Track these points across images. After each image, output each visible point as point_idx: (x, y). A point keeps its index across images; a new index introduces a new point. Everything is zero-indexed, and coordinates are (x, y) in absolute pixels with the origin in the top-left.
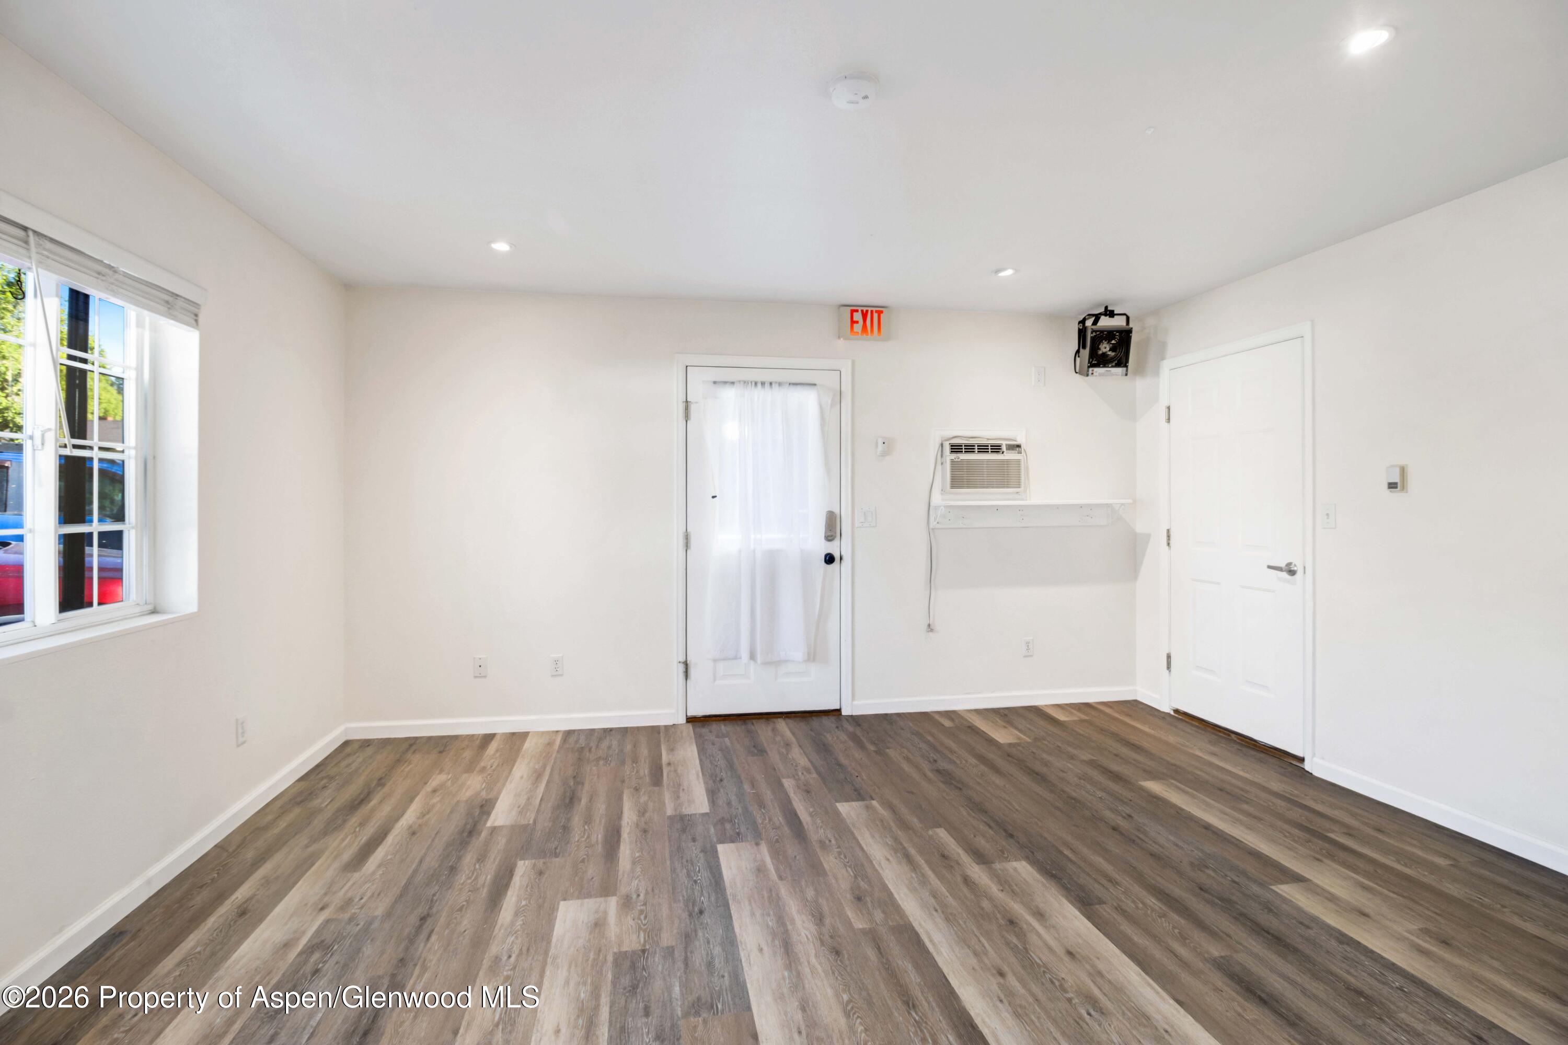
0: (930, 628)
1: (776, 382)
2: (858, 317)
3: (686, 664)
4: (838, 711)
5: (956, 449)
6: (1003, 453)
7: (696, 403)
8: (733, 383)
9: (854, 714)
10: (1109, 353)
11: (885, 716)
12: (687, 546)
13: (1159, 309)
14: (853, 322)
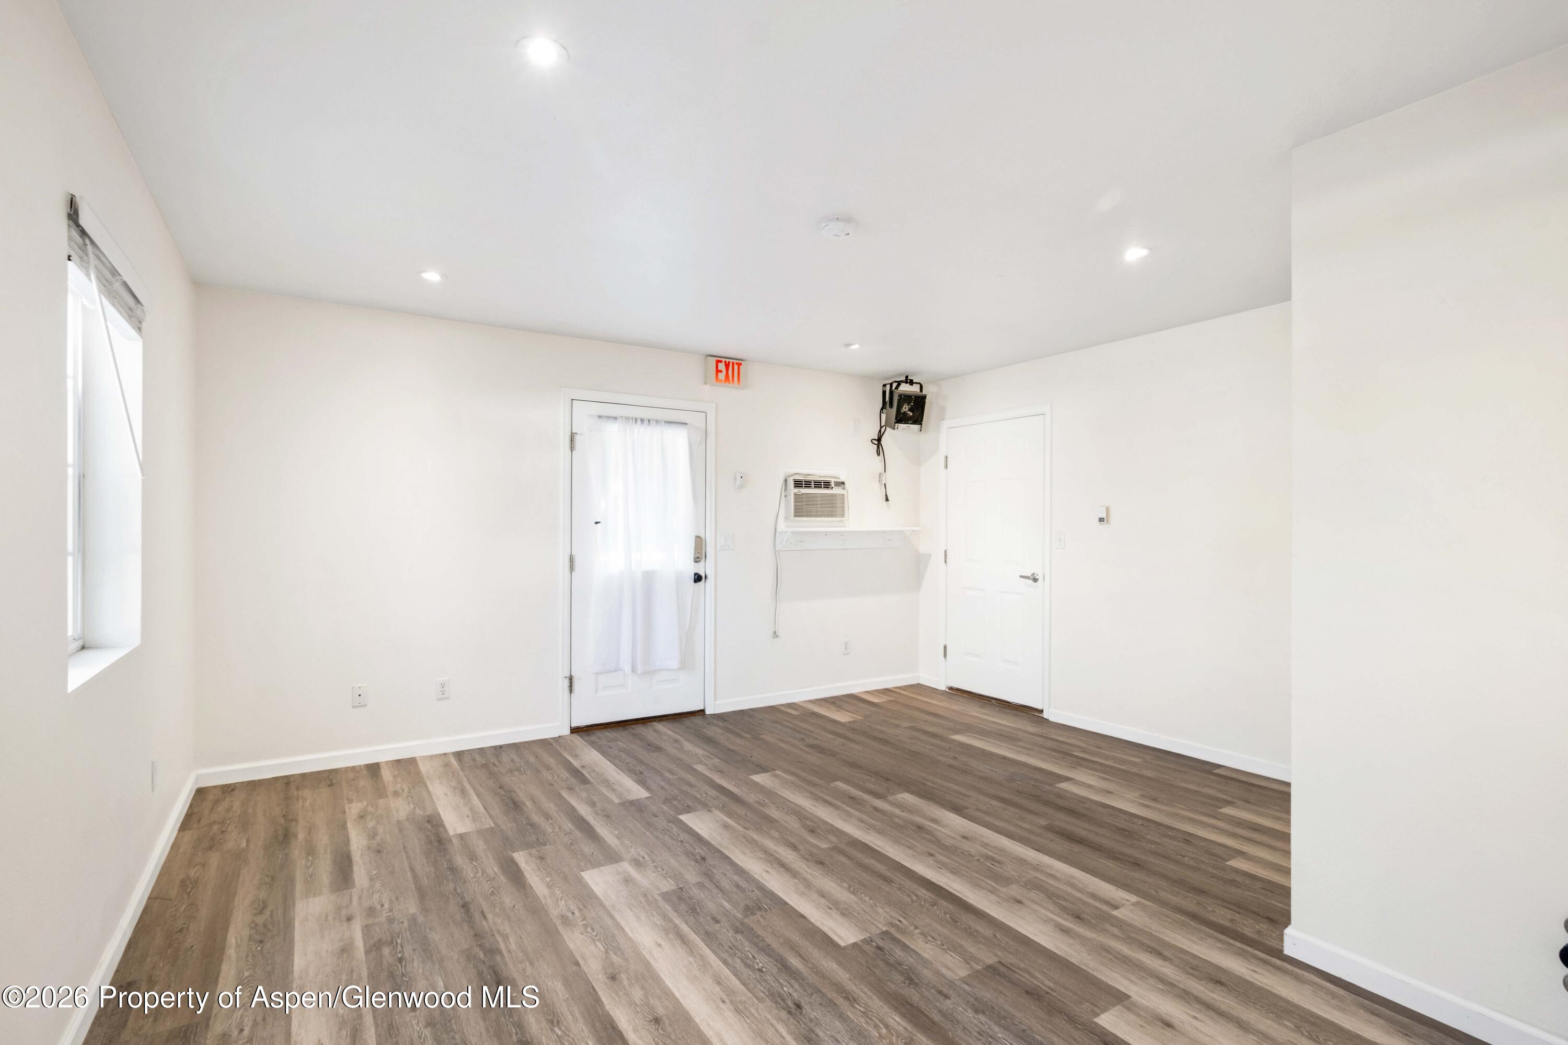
0: (775, 635)
1: (653, 420)
2: (722, 366)
3: (571, 679)
4: (703, 711)
5: (798, 484)
6: (832, 488)
7: (581, 434)
8: (615, 418)
9: (716, 713)
10: (909, 412)
11: (742, 712)
12: (572, 568)
13: (939, 379)
14: (718, 371)
